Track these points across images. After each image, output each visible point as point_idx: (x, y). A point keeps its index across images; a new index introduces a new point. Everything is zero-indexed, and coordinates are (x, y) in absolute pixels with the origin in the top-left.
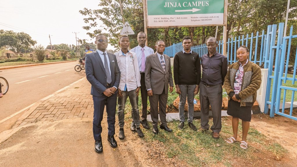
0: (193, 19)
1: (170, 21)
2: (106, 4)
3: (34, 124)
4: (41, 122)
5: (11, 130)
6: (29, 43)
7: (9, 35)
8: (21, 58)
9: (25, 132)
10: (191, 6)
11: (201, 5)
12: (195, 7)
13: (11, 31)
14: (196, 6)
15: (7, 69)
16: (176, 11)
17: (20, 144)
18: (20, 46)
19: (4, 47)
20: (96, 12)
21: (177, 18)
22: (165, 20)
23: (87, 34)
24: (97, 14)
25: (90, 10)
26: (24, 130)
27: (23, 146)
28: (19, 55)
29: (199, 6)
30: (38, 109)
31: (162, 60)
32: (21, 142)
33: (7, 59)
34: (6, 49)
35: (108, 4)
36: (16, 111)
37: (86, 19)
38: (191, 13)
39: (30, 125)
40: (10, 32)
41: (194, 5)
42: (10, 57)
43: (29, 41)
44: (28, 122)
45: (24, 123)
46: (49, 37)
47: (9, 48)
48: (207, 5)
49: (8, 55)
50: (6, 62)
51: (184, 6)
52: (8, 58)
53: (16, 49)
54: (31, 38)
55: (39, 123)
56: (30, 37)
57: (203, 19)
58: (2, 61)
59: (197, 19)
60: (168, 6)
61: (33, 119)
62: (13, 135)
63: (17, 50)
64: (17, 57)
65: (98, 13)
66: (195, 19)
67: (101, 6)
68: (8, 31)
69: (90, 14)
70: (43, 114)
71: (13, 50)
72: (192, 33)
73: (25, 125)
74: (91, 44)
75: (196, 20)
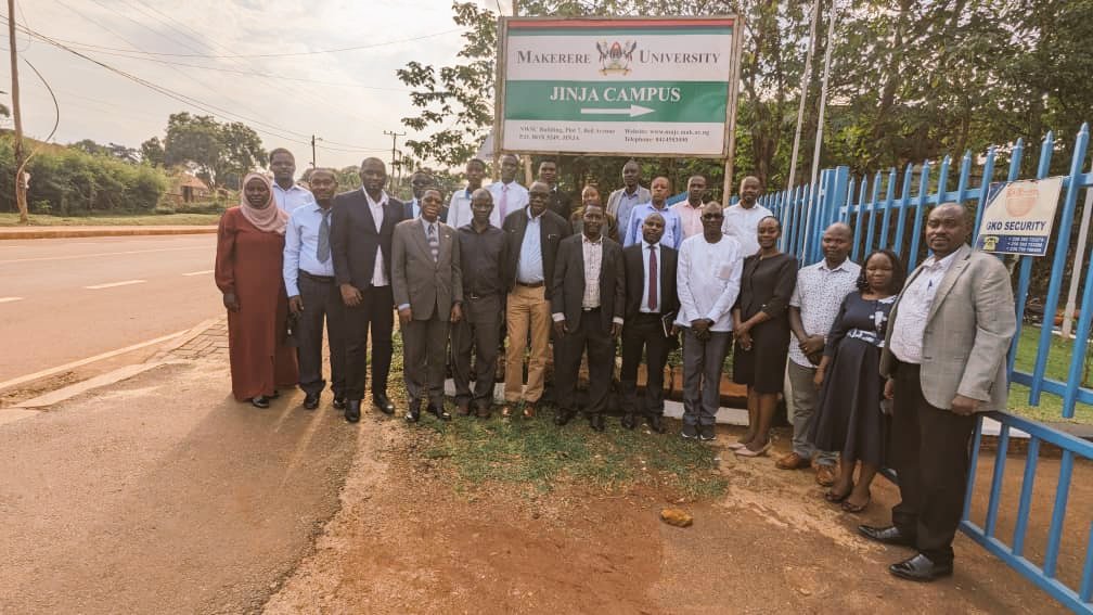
0: (629, 135)
1: (565, 138)
2: (486, 51)
3: (189, 361)
4: (205, 360)
5: (140, 366)
6: (252, 156)
7: (202, 129)
8: (220, 203)
9: (166, 372)
10: (626, 99)
11: (655, 97)
12: (638, 103)
13: (207, 117)
14: (642, 99)
15: (177, 233)
16: (583, 111)
17: (151, 389)
18: (226, 165)
19: (179, 167)
20: (447, 75)
21: (586, 131)
22: (550, 134)
23: (407, 144)
24: (451, 83)
25: (428, 68)
26: (166, 367)
27: (157, 391)
28: (216, 195)
29: (650, 99)
30: (209, 332)
31: (432, 235)
32: (153, 386)
33: (184, 203)
34: (187, 172)
35: (489, 51)
36: (163, 334)
37: (419, 95)
38: (626, 118)
39: (180, 361)
40: (204, 121)
41: (636, 97)
42: (193, 197)
43: (252, 152)
44: (180, 357)
45: (172, 356)
46: (313, 143)
47: (197, 171)
48: (675, 98)
49: (187, 191)
50: (178, 211)
51: (607, 98)
52: (186, 201)
53: (213, 174)
54: (260, 142)
55: (201, 362)
56: (258, 139)
57: (659, 136)
58: (169, 209)
59: (643, 136)
60: (562, 98)
61: (192, 353)
62: (142, 373)
63: (216, 179)
64: (210, 199)
65: (454, 78)
66: (638, 136)
67: (467, 56)
68: (198, 117)
69: (427, 82)
70: (216, 344)
71: (203, 177)
72: (762, 164)
73: (171, 360)
74: (441, 173)
75: (641, 140)
